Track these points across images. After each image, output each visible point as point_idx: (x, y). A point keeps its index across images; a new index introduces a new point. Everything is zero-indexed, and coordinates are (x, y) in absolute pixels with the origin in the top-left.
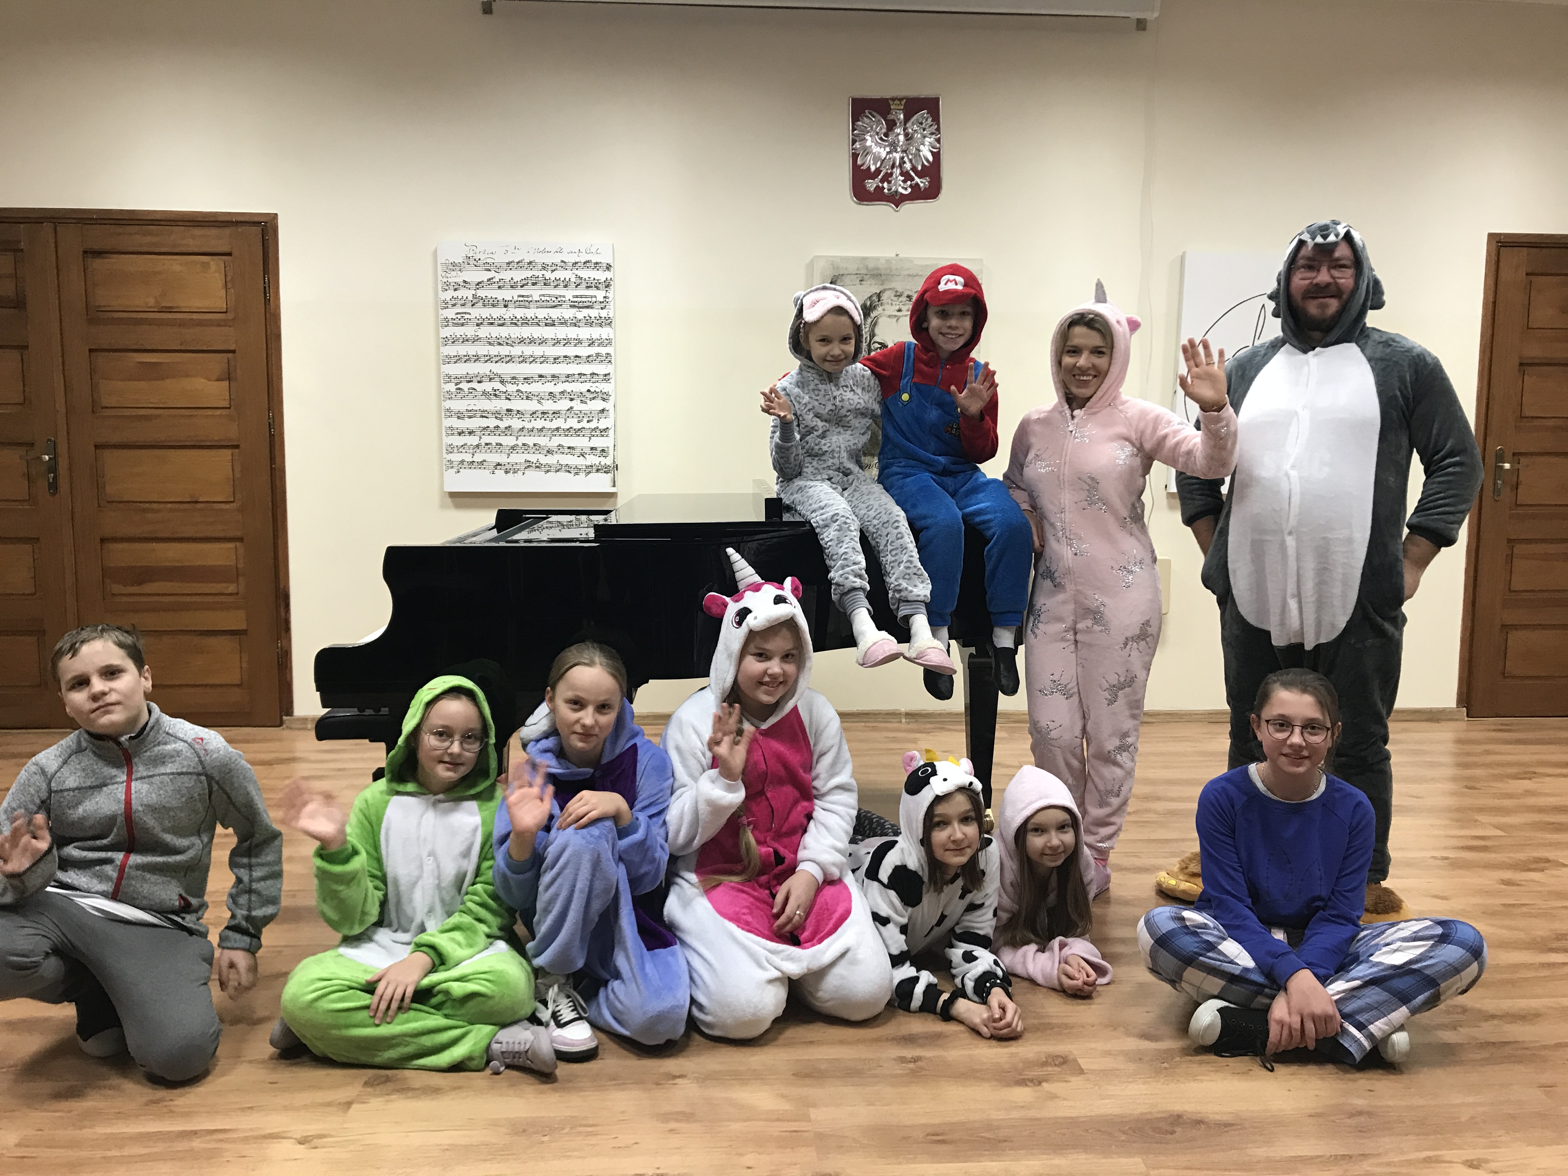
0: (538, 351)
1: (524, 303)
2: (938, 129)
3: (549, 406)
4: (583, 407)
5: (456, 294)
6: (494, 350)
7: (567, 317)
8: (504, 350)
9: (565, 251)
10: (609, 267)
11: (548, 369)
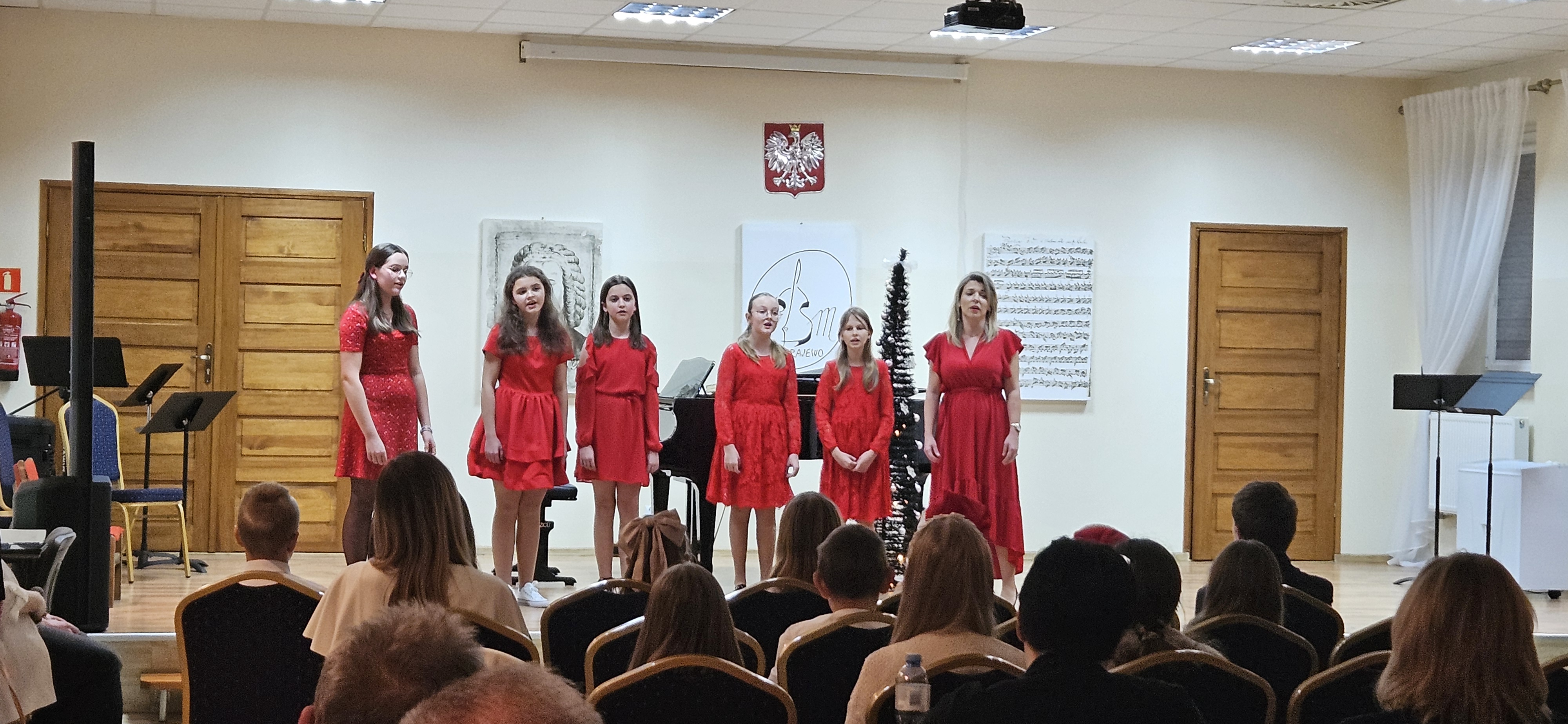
0: (1045, 306)
1: (1038, 275)
3: (1050, 342)
4: (1072, 343)
7: (1064, 284)
8: (1024, 305)
10: (1091, 252)
11: (1051, 318)
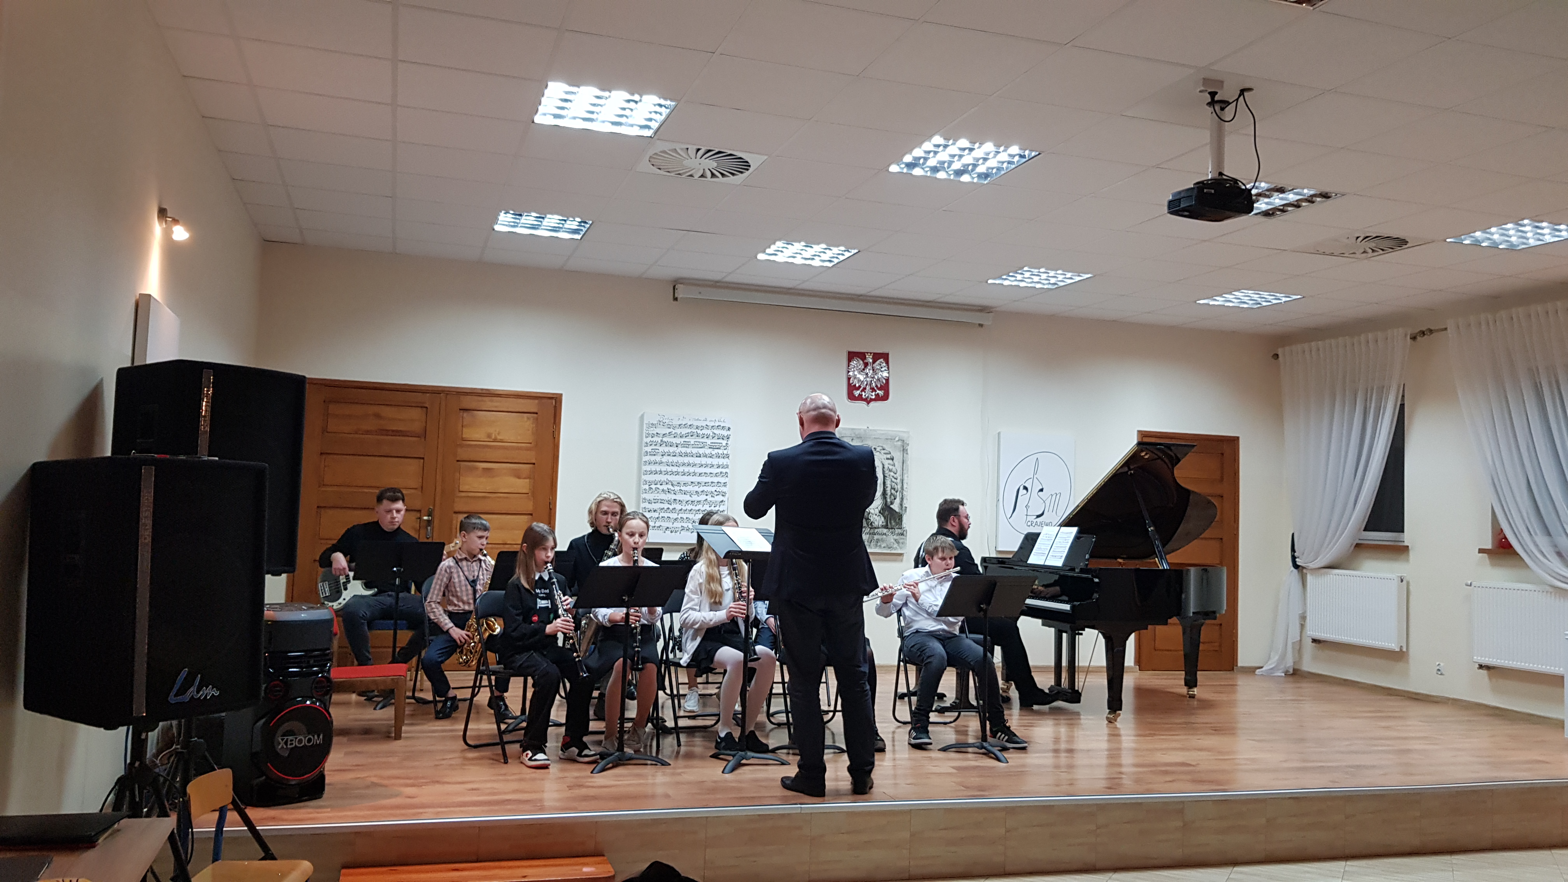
0: (692, 470)
1: (686, 445)
2: (888, 368)
3: (695, 498)
4: (712, 499)
5: (652, 439)
6: (669, 469)
7: (707, 453)
8: (675, 469)
9: (708, 420)
10: (729, 429)
11: (696, 479)
